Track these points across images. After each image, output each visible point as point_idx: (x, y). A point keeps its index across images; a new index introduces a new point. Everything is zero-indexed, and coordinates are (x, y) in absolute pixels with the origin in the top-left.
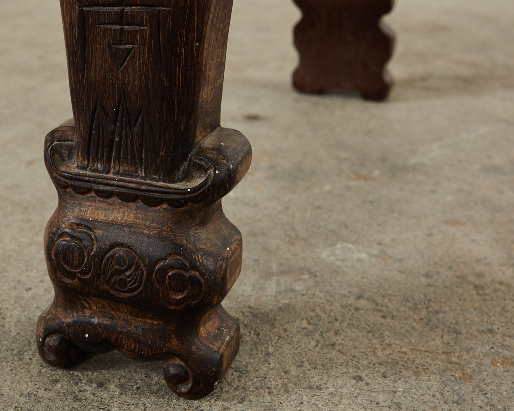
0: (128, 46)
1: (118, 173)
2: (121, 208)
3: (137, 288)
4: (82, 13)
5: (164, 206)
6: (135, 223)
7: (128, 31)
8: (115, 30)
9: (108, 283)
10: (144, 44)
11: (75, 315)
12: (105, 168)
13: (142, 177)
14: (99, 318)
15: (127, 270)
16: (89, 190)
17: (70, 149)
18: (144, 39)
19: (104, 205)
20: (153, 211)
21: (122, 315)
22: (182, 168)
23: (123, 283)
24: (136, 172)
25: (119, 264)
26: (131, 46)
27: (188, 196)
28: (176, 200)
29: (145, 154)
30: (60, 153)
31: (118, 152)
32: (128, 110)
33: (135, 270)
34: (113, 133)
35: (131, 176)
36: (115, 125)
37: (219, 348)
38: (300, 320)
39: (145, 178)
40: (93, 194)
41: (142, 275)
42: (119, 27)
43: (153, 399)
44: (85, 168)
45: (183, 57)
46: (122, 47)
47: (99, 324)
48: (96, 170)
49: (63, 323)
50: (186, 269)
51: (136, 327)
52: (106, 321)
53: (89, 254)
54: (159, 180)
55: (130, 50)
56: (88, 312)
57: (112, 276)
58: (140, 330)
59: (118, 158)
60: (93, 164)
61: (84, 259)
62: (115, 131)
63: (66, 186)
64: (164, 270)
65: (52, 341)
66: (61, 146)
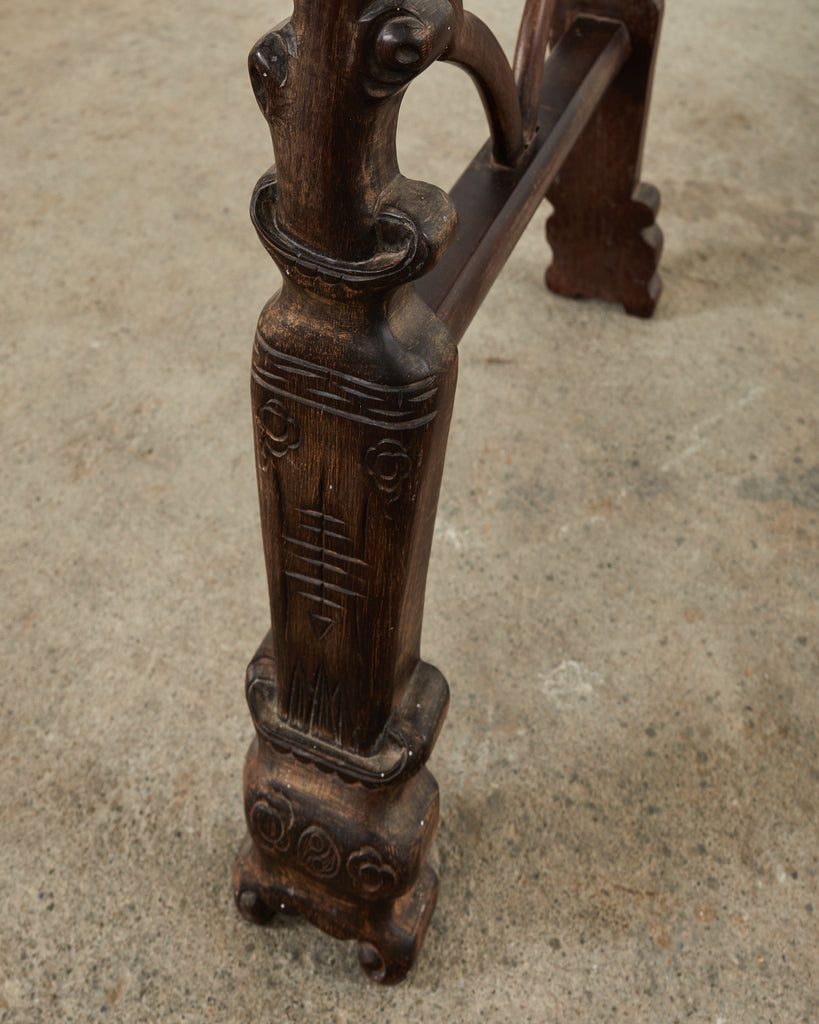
0: (325, 619)
1: (316, 735)
2: (318, 777)
3: (332, 872)
4: (283, 576)
5: (359, 785)
6: (331, 800)
7: (327, 606)
8: (316, 602)
9: (304, 861)
10: (342, 622)
11: (272, 879)
12: (304, 728)
13: (339, 746)
14: (295, 889)
15: (322, 853)
16: (288, 751)
17: (271, 690)
18: (342, 619)
19: (302, 771)
20: (348, 788)
21: (317, 891)
22: (377, 742)
23: (319, 865)
24: (334, 739)
25: (315, 845)
26: (330, 620)
27: (381, 781)
28: (371, 783)
29: (343, 724)
30: (261, 693)
31: (316, 716)
32: (326, 677)
33: (331, 855)
34: (312, 695)
35: (328, 742)
36: (314, 688)
37: (413, 929)
38: (507, 823)
39: (341, 748)
40: (290, 755)
41: (336, 862)
42: (318, 599)
43: (347, 982)
44: (285, 721)
45: (378, 642)
46: (322, 618)
47: (296, 897)
48: (295, 727)
49: (260, 885)
50: (379, 864)
51: (331, 907)
52: (302, 894)
53: (286, 828)
54: (354, 753)
55: (328, 624)
56: (284, 880)
57: (308, 855)
58: (334, 911)
59: (316, 721)
60: (292, 721)
61: (280, 833)
62: (313, 693)
63: (266, 739)
64: (358, 861)
65: (249, 897)
66: (262, 685)
